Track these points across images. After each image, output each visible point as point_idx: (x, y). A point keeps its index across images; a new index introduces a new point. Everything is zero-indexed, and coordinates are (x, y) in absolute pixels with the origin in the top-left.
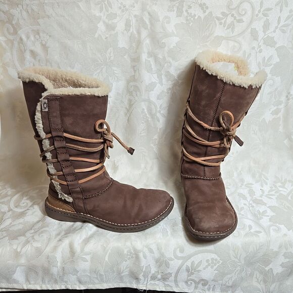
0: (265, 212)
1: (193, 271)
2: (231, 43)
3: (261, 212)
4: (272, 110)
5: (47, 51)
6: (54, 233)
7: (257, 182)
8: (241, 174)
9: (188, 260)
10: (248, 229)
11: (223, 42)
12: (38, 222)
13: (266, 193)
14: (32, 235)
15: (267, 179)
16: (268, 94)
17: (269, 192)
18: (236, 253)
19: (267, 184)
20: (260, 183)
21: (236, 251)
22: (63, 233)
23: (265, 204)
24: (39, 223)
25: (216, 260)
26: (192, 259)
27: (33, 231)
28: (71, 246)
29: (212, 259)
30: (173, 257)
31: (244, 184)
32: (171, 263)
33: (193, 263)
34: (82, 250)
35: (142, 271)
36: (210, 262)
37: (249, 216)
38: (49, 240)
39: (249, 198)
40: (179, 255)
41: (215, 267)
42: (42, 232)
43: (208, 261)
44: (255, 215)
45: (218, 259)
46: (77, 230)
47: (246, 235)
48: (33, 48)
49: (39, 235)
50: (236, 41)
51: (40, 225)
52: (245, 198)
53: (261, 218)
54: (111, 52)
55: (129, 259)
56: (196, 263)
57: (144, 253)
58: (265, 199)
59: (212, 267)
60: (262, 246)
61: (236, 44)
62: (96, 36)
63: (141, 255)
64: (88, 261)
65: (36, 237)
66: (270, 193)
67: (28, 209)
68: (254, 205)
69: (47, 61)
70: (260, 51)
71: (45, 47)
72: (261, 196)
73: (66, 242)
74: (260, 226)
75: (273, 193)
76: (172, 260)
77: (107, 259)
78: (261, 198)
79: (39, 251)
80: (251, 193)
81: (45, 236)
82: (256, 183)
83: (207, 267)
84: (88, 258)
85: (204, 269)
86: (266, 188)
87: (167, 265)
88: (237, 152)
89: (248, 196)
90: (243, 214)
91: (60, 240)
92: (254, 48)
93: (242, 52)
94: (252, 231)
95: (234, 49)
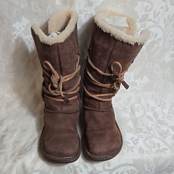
0: (168, 131)
2: (145, 4)
3: (165, 131)
4: (170, 54)
6: (10, 154)
7: (159, 106)
8: (147, 100)
9: (113, 171)
10: (157, 147)
11: (139, 3)
13: (166, 115)
15: (166, 104)
16: (169, 42)
18: (149, 166)
19: (165, 108)
20: (161, 107)
21: (149, 164)
22: (16, 154)
23: (167, 125)
25: (134, 171)
26: (117, 170)
28: (23, 166)
29: (131, 170)
30: (102, 170)
31: (150, 108)
36: (130, 172)
37: (157, 135)
38: (6, 160)
39: (155, 120)
40: (107, 168)
43: (128, 171)
44: (161, 134)
45: (136, 170)
47: (157, 151)
52: (151, 120)
53: (165, 137)
54: (50, 8)
57: (80, 168)
58: (166, 120)
60: (168, 160)
61: (149, 4)
63: (78, 169)
66: (169, 115)
68: (159, 125)
70: (167, 10)
72: (163, 117)
73: (19, 162)
75: (171, 115)
76: (101, 172)
78: (163, 119)
80: (156, 115)
82: (158, 107)
86: (166, 111)
88: (144, 84)
89: (153, 118)
90: (152, 133)
91: (14, 161)
92: (162, 8)
93: (153, 11)
94: (160, 148)
95: (147, 8)
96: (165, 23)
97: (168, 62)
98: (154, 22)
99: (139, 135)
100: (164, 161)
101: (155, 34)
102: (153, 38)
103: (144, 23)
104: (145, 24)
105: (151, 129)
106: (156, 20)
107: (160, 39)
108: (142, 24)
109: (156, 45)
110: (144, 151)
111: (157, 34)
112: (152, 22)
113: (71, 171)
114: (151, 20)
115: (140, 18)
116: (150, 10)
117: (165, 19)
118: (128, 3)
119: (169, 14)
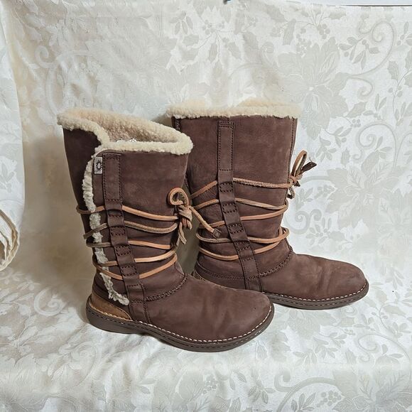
0: (404, 326)
1: (302, 409)
2: (360, 84)
3: (399, 324)
4: (410, 178)
5: (96, 86)
6: (101, 350)
7: (388, 281)
9: (295, 392)
10: (381, 351)
11: (347, 83)
12: (76, 332)
13: (402, 298)
14: (68, 352)
15: (403, 278)
16: (405, 154)
17: (406, 296)
18: (365, 386)
19: (402, 285)
20: (392, 282)
21: (366, 383)
22: (113, 350)
23: (403, 314)
24: (77, 335)
25: (336, 394)
26: (302, 391)
27: (69, 346)
28: (126, 370)
29: (331, 393)
30: (273, 388)
32: (271, 396)
33: (302, 397)
34: (142, 376)
35: (228, 407)
36: (327, 396)
37: (383, 331)
38: (94, 360)
39: (379, 306)
40: (283, 384)
41: (334, 405)
42: (83, 348)
43: (323, 395)
44: (390, 330)
45: (340, 393)
46: (133, 347)
47: (380, 359)
48: (76, 82)
49: (79, 352)
50: (367, 81)
51: (79, 336)
53: (399, 335)
55: (210, 389)
56: (307, 397)
57: (231, 380)
58: (403, 307)
59: (330, 404)
60: (403, 376)
61: (366, 84)
62: (168, 67)
63: (227, 383)
64: (149, 393)
65: (75, 355)
66: (408, 298)
67: (60, 313)
68: (386, 314)
69: (95, 100)
70: (400, 95)
71: (93, 81)
72: (396, 302)
73: (118, 365)
74: (399, 346)
76: (272, 393)
77: (177, 390)
78: (395, 305)
79: (79, 376)
80: (381, 297)
81: (88, 354)
82: (386, 282)
83: (322, 403)
84: (150, 387)
85: (318, 406)
86: (402, 291)
87: (265, 400)
88: (358, 236)
89: (376, 301)
90: (373, 327)
91: (110, 361)
92: (390, 91)
93: (373, 97)
94: (388, 354)
95: (363, 92)
96: (397, 119)
97: (406, 194)
98: (375, 116)
99: (347, 330)
100: (395, 378)
101: (377, 140)
102: (375, 147)
103: (357, 118)
104: (359, 121)
105: (371, 320)
106: (380, 113)
107: (388, 149)
108: (354, 121)
109: (381, 160)
110: (355, 357)
111: (381, 139)
112: (372, 116)
113: (214, 387)
114: (370, 113)
115: (350, 110)
116: (368, 95)
117: (397, 110)
118: (328, 83)
119: (405, 103)
